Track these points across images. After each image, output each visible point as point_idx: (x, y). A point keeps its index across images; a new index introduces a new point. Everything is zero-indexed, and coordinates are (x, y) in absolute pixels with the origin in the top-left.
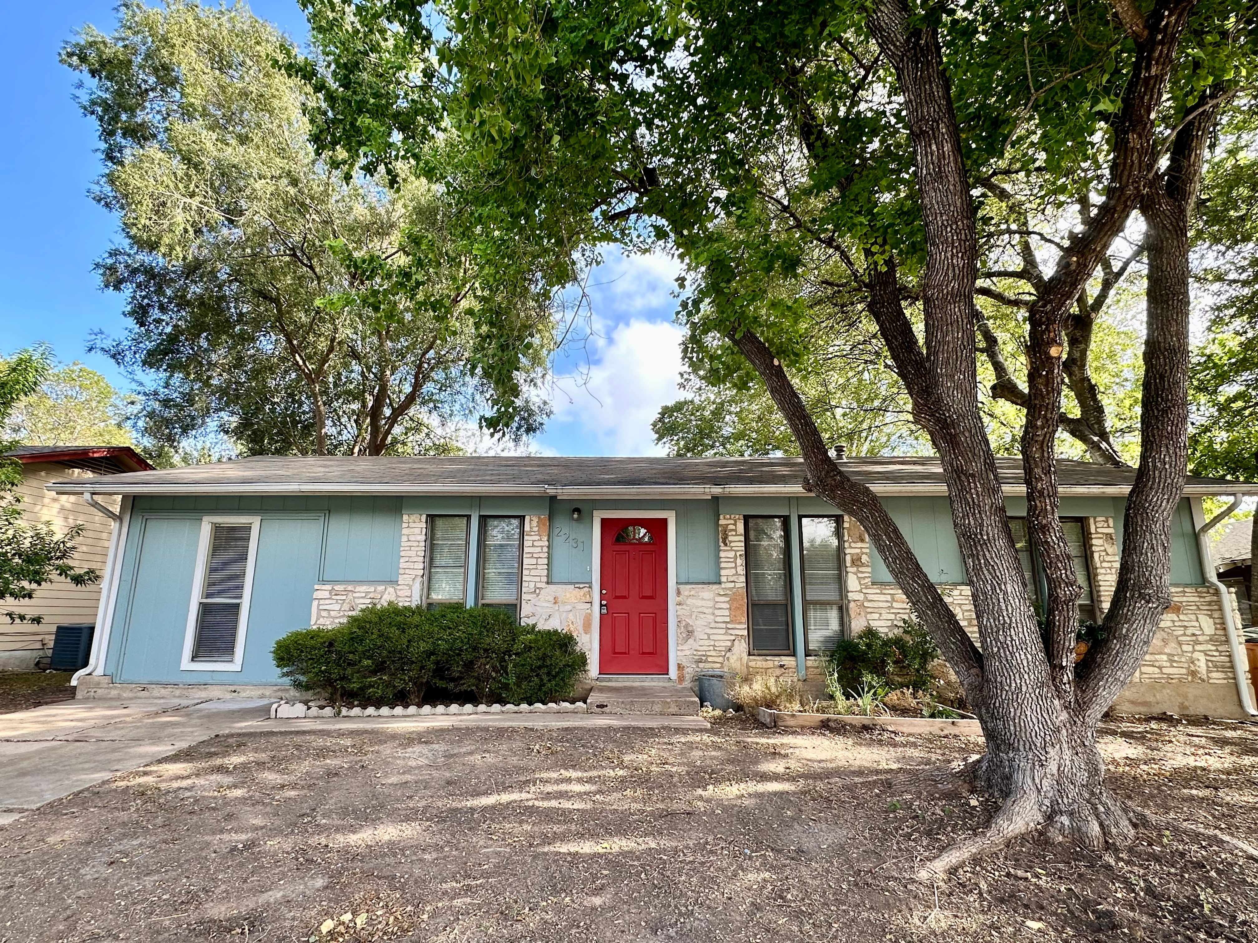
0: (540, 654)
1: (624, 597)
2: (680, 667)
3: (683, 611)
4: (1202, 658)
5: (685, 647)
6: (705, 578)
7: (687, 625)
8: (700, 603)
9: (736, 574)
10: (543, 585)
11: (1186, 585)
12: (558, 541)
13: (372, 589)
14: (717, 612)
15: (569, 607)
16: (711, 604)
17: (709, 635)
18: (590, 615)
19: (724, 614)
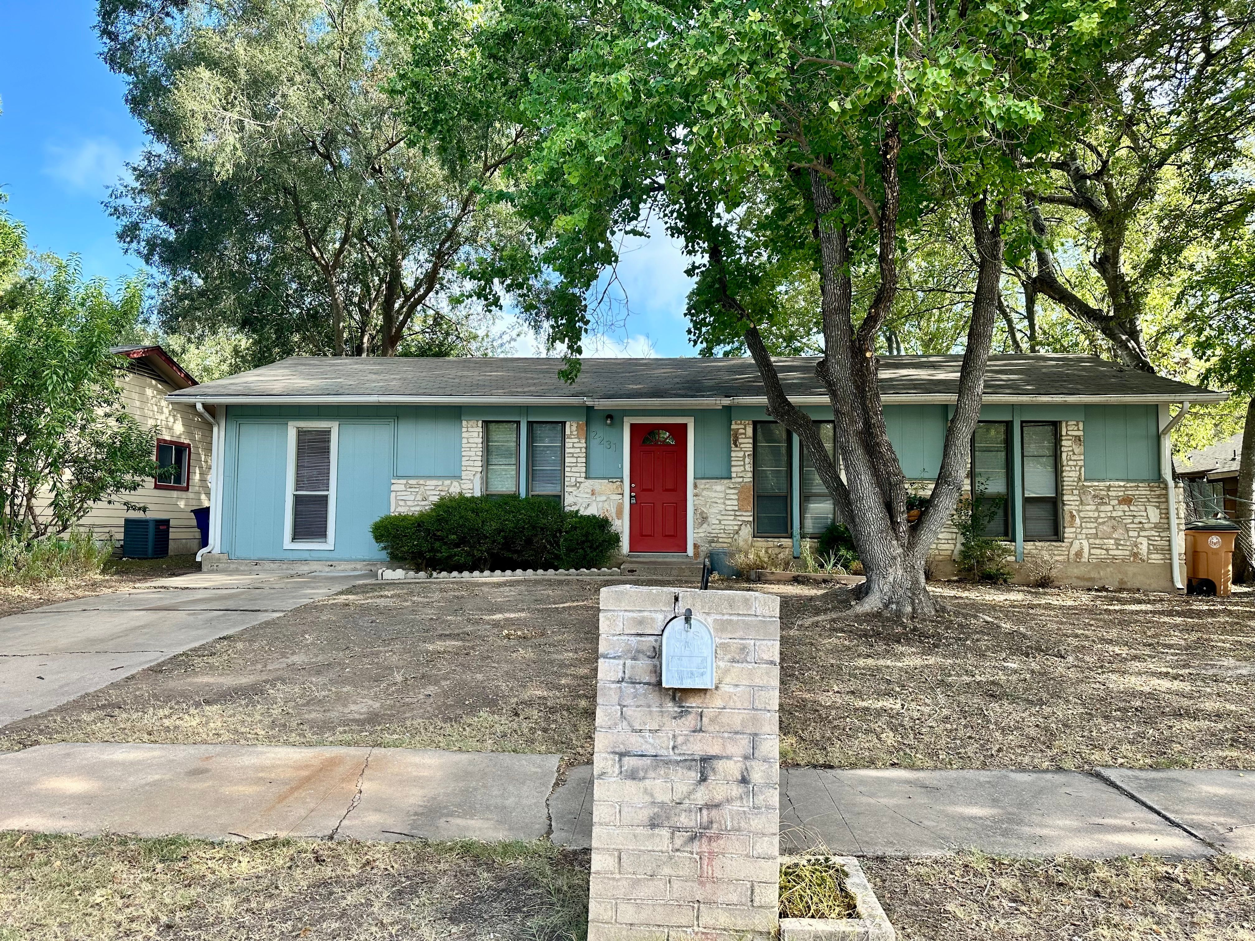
0: (584, 531)
1: (650, 490)
2: (696, 546)
3: (700, 501)
4: (1145, 542)
5: (700, 530)
6: (718, 474)
7: (702, 512)
8: (714, 495)
9: (745, 471)
10: (582, 480)
11: (1143, 481)
12: (594, 443)
13: (440, 483)
14: (728, 502)
15: (604, 498)
16: (722, 495)
17: (720, 521)
18: (622, 504)
19: (733, 504)
